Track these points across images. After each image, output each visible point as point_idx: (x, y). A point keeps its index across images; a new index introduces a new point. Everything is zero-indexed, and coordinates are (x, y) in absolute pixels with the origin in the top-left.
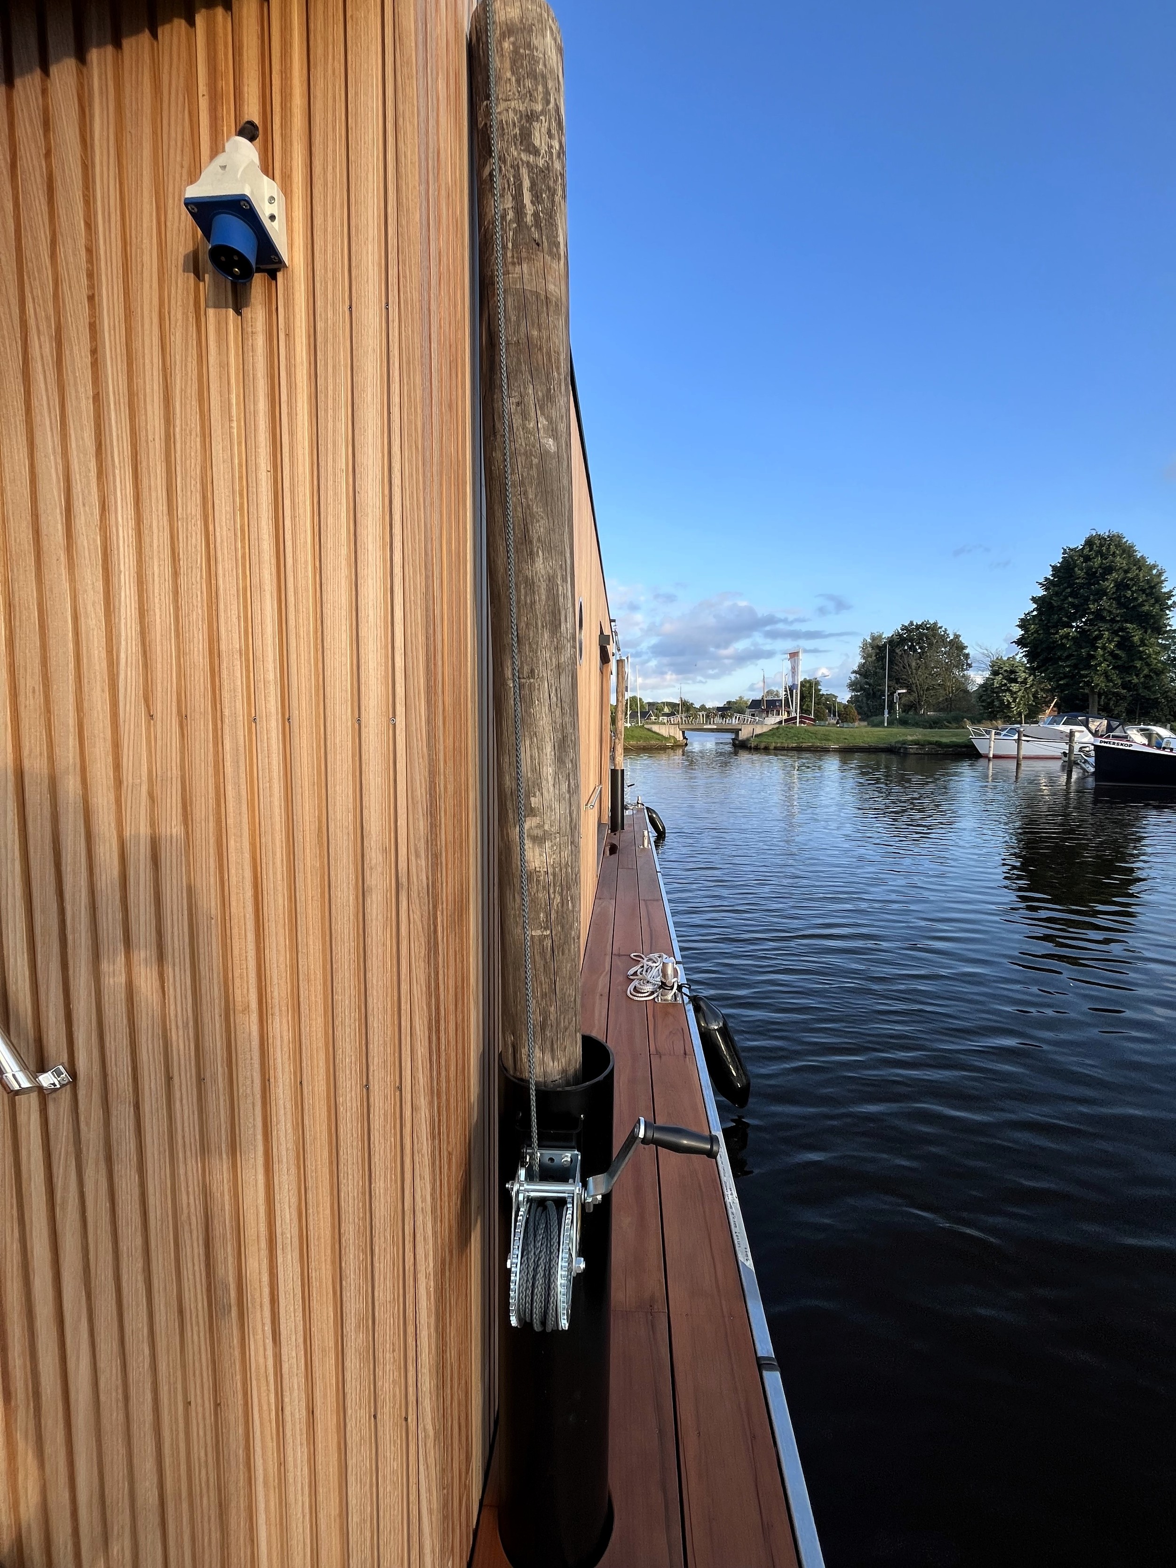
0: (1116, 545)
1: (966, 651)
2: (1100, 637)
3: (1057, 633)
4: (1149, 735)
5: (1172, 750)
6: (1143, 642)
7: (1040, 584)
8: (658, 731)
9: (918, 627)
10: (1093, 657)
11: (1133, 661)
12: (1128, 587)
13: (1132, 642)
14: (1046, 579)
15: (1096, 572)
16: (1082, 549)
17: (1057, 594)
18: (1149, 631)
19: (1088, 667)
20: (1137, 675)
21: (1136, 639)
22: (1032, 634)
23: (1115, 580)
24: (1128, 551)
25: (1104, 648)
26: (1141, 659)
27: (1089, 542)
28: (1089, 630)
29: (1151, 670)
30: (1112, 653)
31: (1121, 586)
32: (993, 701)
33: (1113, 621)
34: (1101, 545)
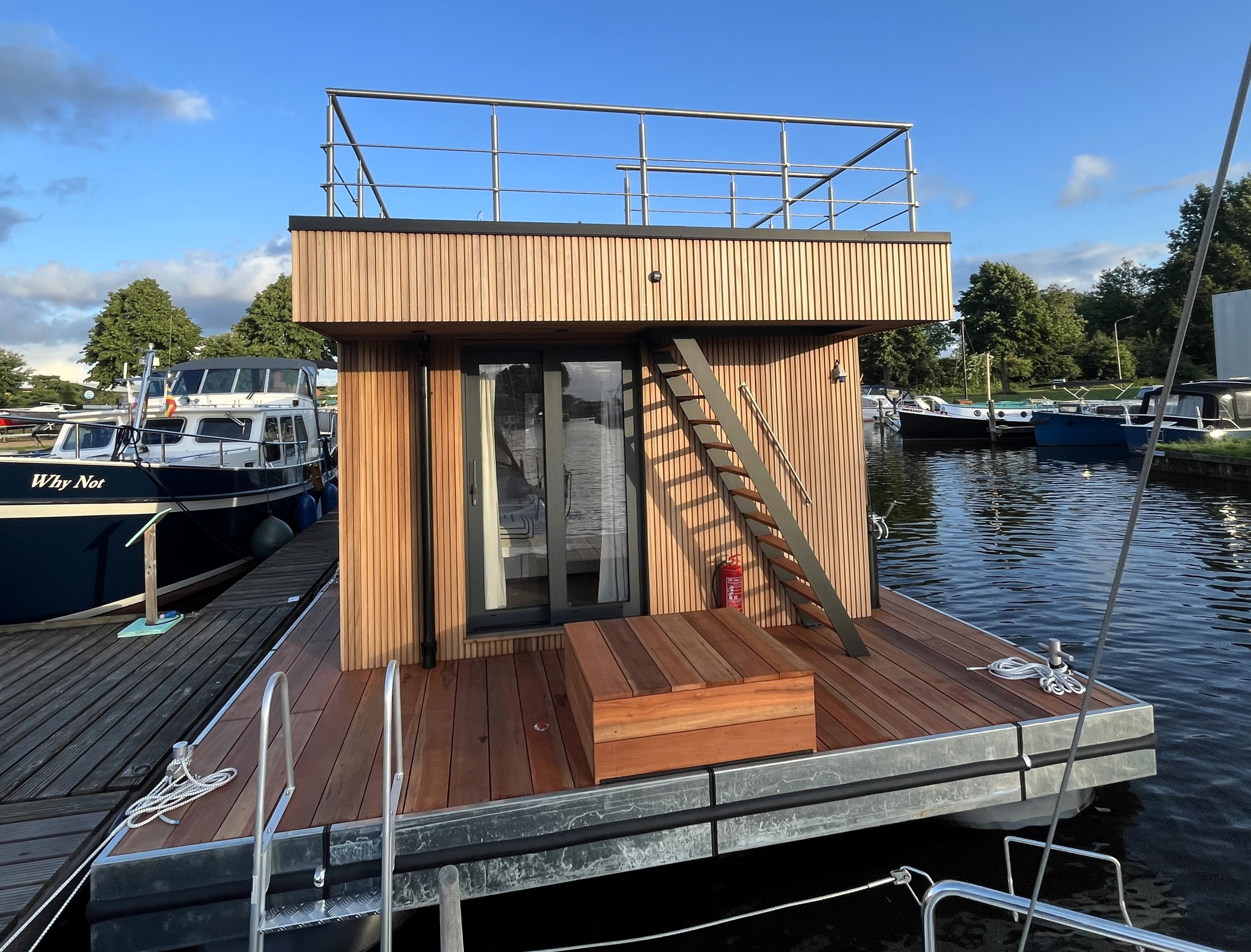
4: (929, 402)
5: (946, 413)
26: (915, 342)
29: (922, 350)
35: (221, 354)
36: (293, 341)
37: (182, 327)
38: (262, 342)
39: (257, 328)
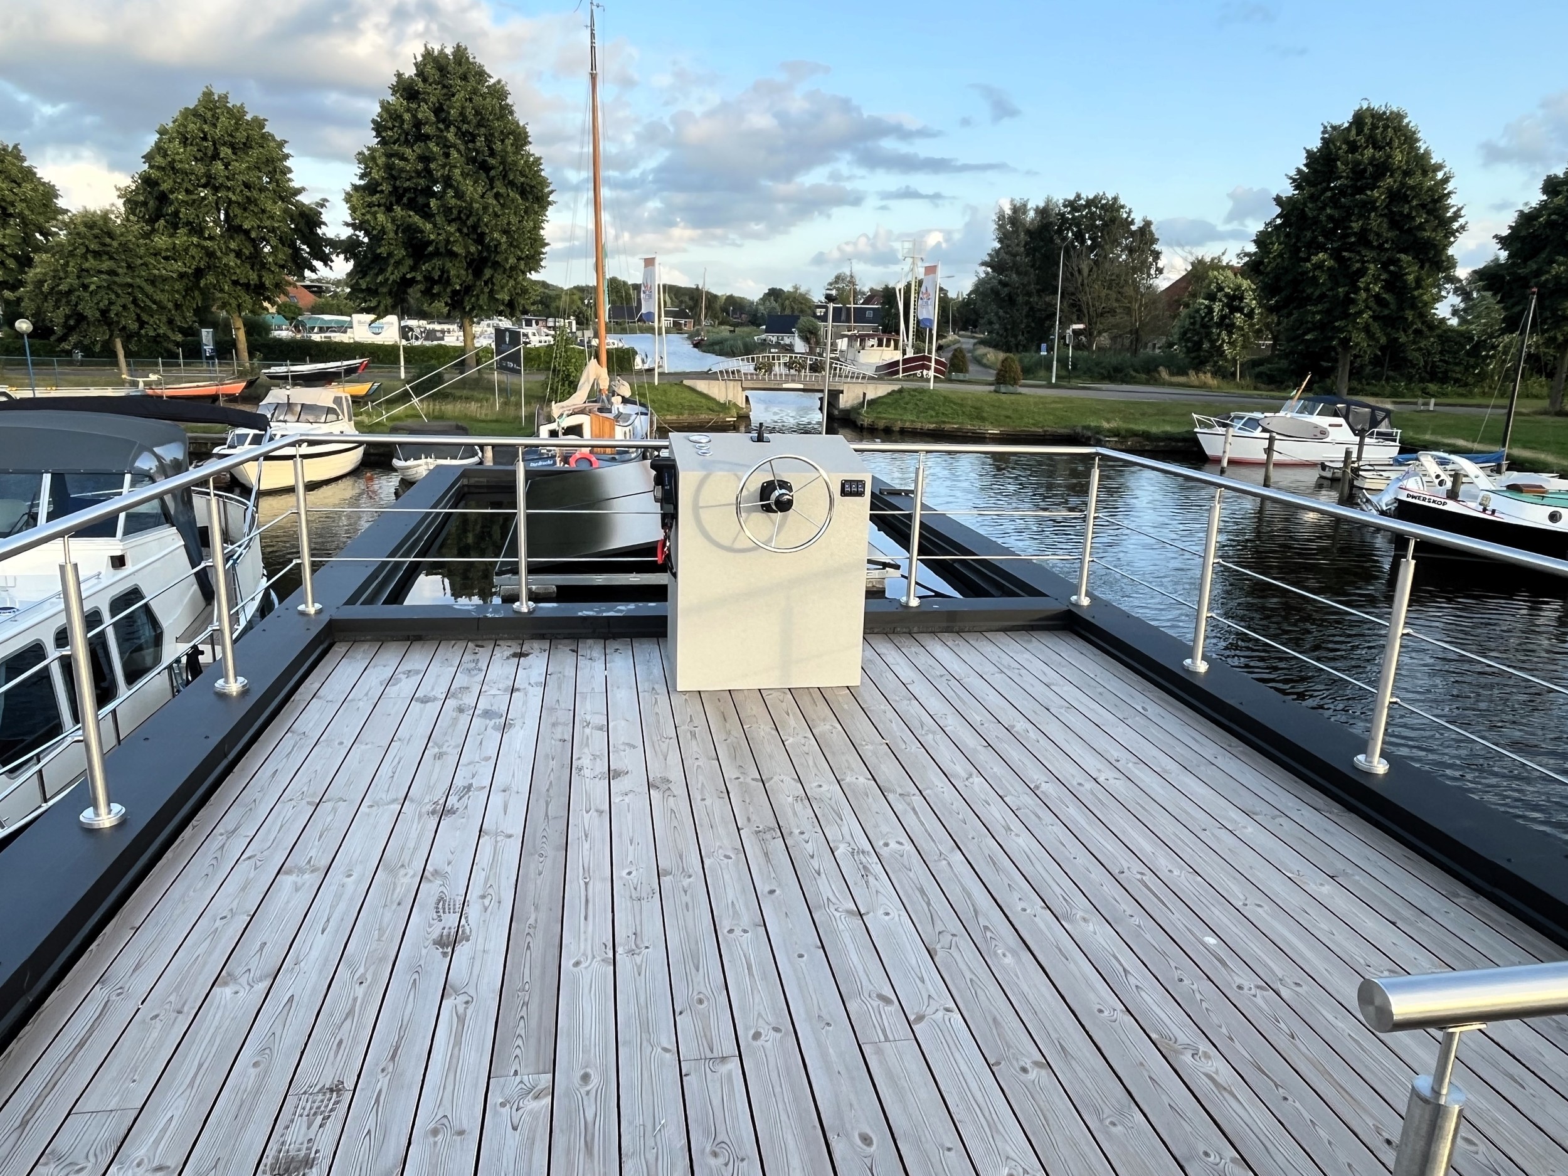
0: (1394, 129)
1: (1157, 247)
2: (1362, 272)
3: (1308, 260)
6: (1418, 282)
7: (1291, 178)
8: (705, 392)
9: (1090, 203)
10: (1353, 302)
11: (1403, 310)
12: (1406, 199)
13: (1405, 281)
14: (1299, 171)
15: (1365, 170)
16: (1348, 129)
17: (1312, 198)
18: (1427, 265)
19: (1346, 315)
20: (1405, 331)
21: (1411, 277)
22: (1274, 258)
23: (1390, 190)
24: (1409, 138)
25: (1367, 290)
26: (1414, 307)
27: (1359, 119)
28: (1350, 259)
30: (1377, 297)
31: (1396, 196)
32: (1200, 343)
33: (1380, 248)
34: (1374, 127)
35: (94, 252)
36: (239, 229)
37: (19, 185)
38: (174, 225)
39: (163, 198)
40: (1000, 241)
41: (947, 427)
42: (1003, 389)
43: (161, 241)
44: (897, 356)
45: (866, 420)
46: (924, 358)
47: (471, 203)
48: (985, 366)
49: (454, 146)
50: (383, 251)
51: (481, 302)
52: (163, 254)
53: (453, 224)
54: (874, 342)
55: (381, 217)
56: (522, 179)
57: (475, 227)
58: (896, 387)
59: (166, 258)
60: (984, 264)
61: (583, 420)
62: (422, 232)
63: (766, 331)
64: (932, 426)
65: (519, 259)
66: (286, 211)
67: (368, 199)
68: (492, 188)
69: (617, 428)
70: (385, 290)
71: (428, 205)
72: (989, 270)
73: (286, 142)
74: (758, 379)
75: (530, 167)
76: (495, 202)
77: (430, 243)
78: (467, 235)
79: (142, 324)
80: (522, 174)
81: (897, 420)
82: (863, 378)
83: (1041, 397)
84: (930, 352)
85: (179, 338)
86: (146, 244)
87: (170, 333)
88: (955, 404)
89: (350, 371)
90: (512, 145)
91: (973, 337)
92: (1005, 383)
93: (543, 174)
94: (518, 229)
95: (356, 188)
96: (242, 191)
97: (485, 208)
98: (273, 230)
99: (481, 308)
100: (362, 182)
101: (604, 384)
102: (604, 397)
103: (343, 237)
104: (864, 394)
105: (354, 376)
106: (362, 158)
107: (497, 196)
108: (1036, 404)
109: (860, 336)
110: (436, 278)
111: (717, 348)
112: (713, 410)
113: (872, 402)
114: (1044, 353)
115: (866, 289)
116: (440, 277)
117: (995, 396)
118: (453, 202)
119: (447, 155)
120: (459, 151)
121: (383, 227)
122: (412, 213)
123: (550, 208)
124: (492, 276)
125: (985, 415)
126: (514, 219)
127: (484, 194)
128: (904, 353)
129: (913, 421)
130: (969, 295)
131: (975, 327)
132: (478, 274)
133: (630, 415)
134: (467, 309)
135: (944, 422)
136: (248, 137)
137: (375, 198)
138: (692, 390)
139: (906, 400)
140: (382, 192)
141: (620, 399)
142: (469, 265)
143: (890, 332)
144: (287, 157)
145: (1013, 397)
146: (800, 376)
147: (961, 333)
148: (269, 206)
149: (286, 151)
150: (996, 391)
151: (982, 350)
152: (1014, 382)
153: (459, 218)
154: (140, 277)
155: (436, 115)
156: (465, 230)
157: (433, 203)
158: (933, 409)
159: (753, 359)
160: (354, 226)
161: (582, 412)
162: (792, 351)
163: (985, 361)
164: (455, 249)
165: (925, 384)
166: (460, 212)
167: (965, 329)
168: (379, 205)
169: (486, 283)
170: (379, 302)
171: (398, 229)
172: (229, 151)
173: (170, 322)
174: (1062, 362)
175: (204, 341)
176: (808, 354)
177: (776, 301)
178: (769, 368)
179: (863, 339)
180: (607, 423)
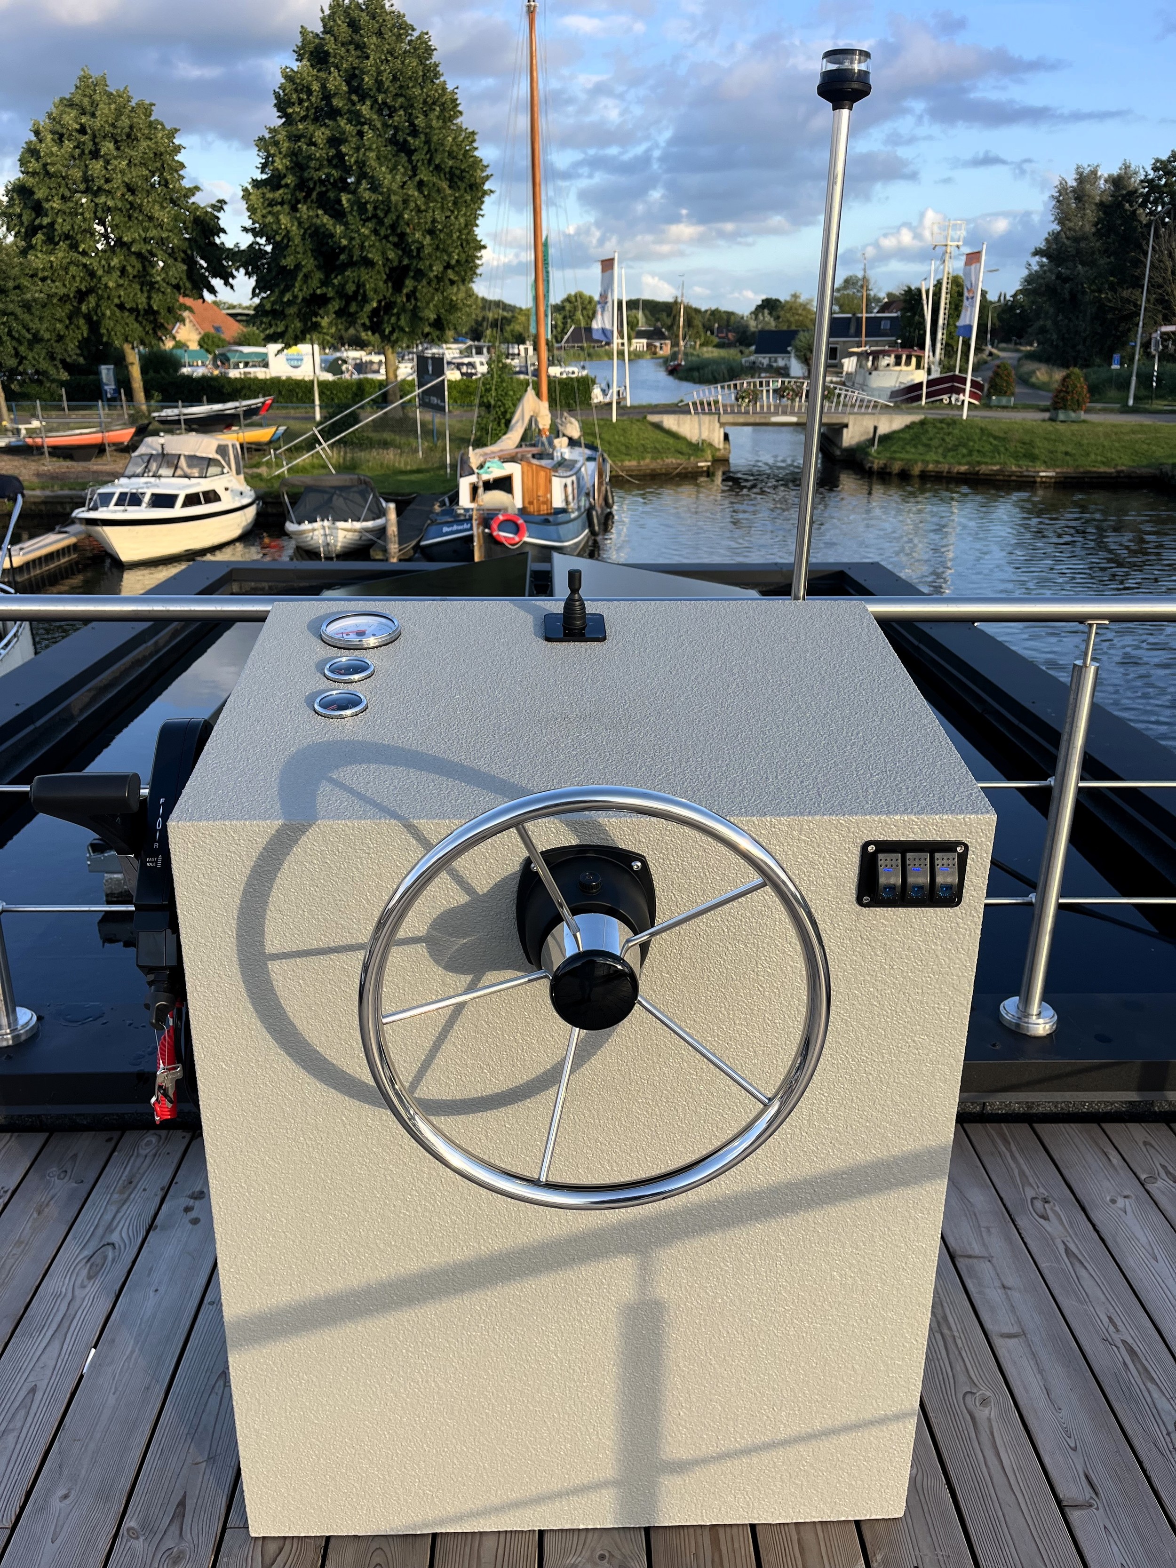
8: (674, 429)
39: (38, 209)
40: (1061, 222)
41: (983, 469)
42: (1061, 416)
43: (38, 260)
44: (921, 376)
45: (877, 459)
46: (955, 378)
47: (389, 196)
48: (1033, 386)
49: (369, 121)
50: (288, 262)
51: (402, 322)
52: (40, 275)
53: (370, 225)
54: (891, 360)
55: (284, 220)
56: (451, 163)
57: (393, 227)
58: (916, 418)
59: (43, 279)
60: (1037, 252)
61: (514, 470)
62: (332, 236)
63: (757, 352)
64: (963, 468)
65: (448, 266)
66: (176, 219)
67: (270, 195)
68: (415, 175)
69: (554, 479)
70: (292, 310)
71: (339, 201)
72: (1044, 260)
73: (177, 130)
74: (739, 412)
75: (459, 146)
76: (416, 193)
77: (343, 249)
78: (386, 237)
79: (21, 359)
80: (451, 155)
81: (916, 462)
82: (875, 407)
83: (1115, 426)
84: (964, 370)
85: (65, 376)
86: (21, 264)
87: (52, 371)
88: (995, 438)
89: (251, 412)
90: (438, 118)
91: (1017, 351)
92: (1065, 408)
93: (476, 153)
94: (445, 226)
95: (256, 184)
96: (123, 195)
97: (405, 202)
98: (162, 242)
99: (402, 330)
100: (264, 176)
101: (545, 422)
102: (544, 439)
103: (244, 246)
104: (876, 428)
105: (255, 418)
106: (262, 143)
107: (421, 185)
108: (1107, 435)
109: (872, 353)
110: (350, 293)
111: (696, 374)
112: (681, 453)
113: (886, 439)
114: (1115, 366)
115: (882, 295)
116: (356, 292)
117: (1049, 426)
118: (367, 195)
119: (360, 134)
120: (373, 128)
121: (288, 232)
122: (320, 212)
123: (486, 199)
124: (415, 288)
125: (1036, 451)
126: (438, 215)
127: (405, 183)
128: (929, 372)
129: (938, 462)
130: (1014, 296)
131: (1020, 337)
132: (398, 287)
133: (576, 462)
134: (387, 332)
135: (979, 463)
136: (131, 127)
137: (278, 194)
138: (658, 427)
139: (931, 434)
140: (287, 185)
141: (565, 440)
142: (389, 277)
143: (912, 347)
144: (178, 149)
145: (1075, 427)
146: (793, 407)
147: (1003, 345)
148: (157, 212)
149: (177, 141)
150: (1052, 420)
151: (1029, 366)
152: (1078, 406)
153: (375, 216)
154: (12, 301)
155: (348, 83)
156: (383, 232)
157: (344, 198)
158: (965, 446)
159: (735, 385)
160: (255, 233)
161: (512, 459)
162: (787, 375)
163: (1033, 380)
164: (370, 255)
165: (956, 412)
166: (375, 208)
167: (1007, 340)
168: (282, 203)
169: (408, 297)
170: (287, 327)
171: (305, 233)
172: (111, 146)
173: (52, 357)
174: (1145, 379)
175: (104, 380)
176: (804, 378)
177: (770, 314)
178: (755, 397)
179: (876, 355)
180: (542, 474)
